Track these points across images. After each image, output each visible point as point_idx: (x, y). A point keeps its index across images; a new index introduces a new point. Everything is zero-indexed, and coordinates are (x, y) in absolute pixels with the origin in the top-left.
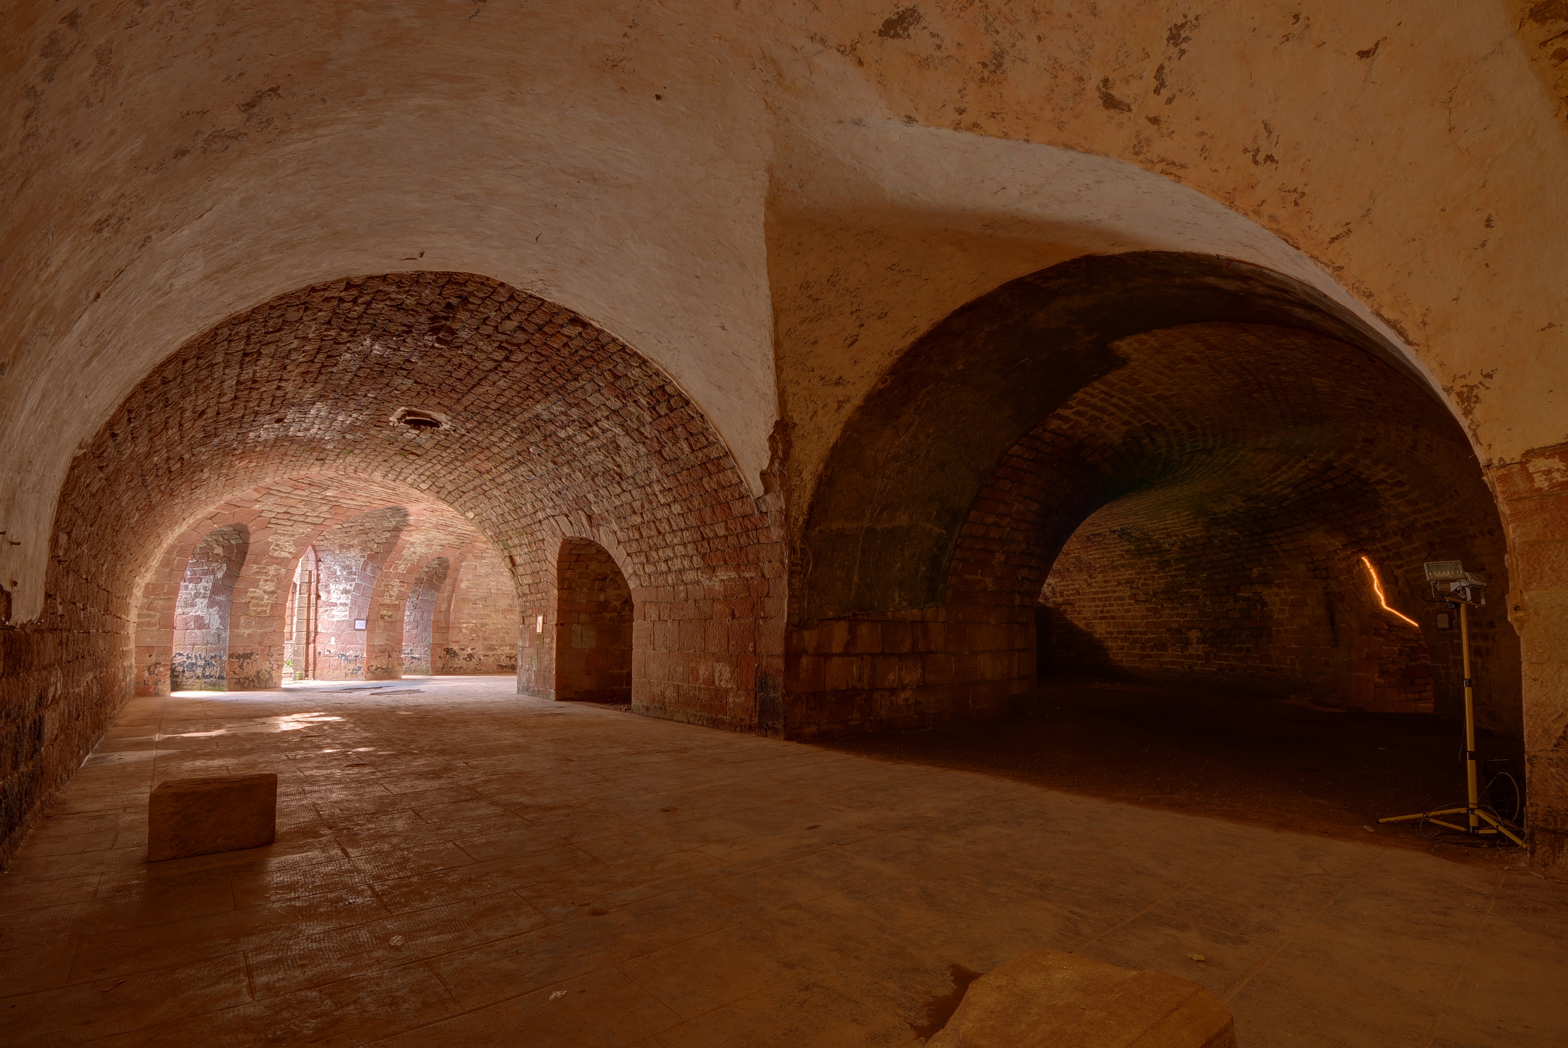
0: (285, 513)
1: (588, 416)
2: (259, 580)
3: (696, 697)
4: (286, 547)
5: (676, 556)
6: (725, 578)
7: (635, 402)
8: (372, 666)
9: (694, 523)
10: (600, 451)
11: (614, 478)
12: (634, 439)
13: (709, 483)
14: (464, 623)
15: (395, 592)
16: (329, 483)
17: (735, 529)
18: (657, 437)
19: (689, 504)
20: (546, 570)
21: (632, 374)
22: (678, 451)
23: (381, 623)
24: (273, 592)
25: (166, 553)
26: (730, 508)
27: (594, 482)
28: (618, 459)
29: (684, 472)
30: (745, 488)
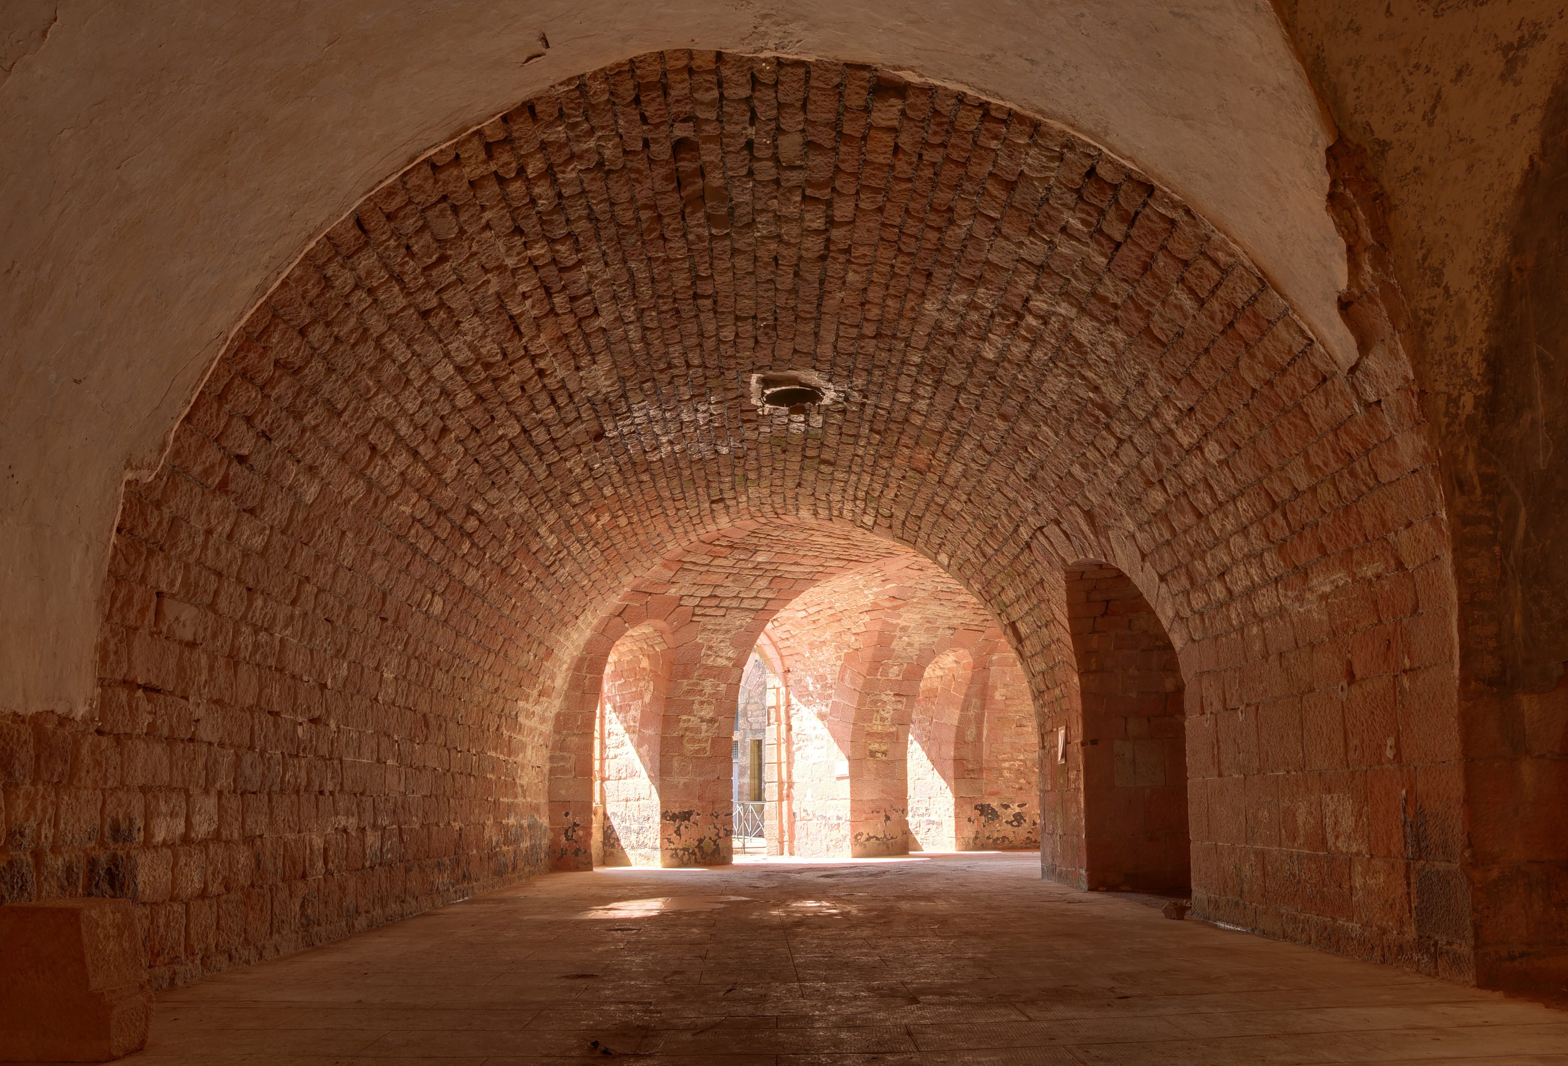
0: (710, 596)
1: (1009, 296)
2: (693, 702)
3: (1294, 876)
4: (721, 650)
5: (1234, 561)
6: (1328, 589)
7: (1064, 230)
8: (861, 834)
9: (1251, 475)
10: (1056, 366)
11: (1098, 420)
12: (1098, 320)
13: (1251, 369)
14: (1005, 761)
15: (888, 712)
16: (755, 541)
17: (1326, 464)
18: (1130, 297)
19: (1231, 435)
20: (1058, 640)
21: (1029, 166)
22: (1176, 315)
23: (871, 764)
24: (712, 721)
25: (575, 670)
26: (1306, 415)
27: (1072, 438)
28: (1089, 374)
29: (1203, 360)
30: (1321, 355)
